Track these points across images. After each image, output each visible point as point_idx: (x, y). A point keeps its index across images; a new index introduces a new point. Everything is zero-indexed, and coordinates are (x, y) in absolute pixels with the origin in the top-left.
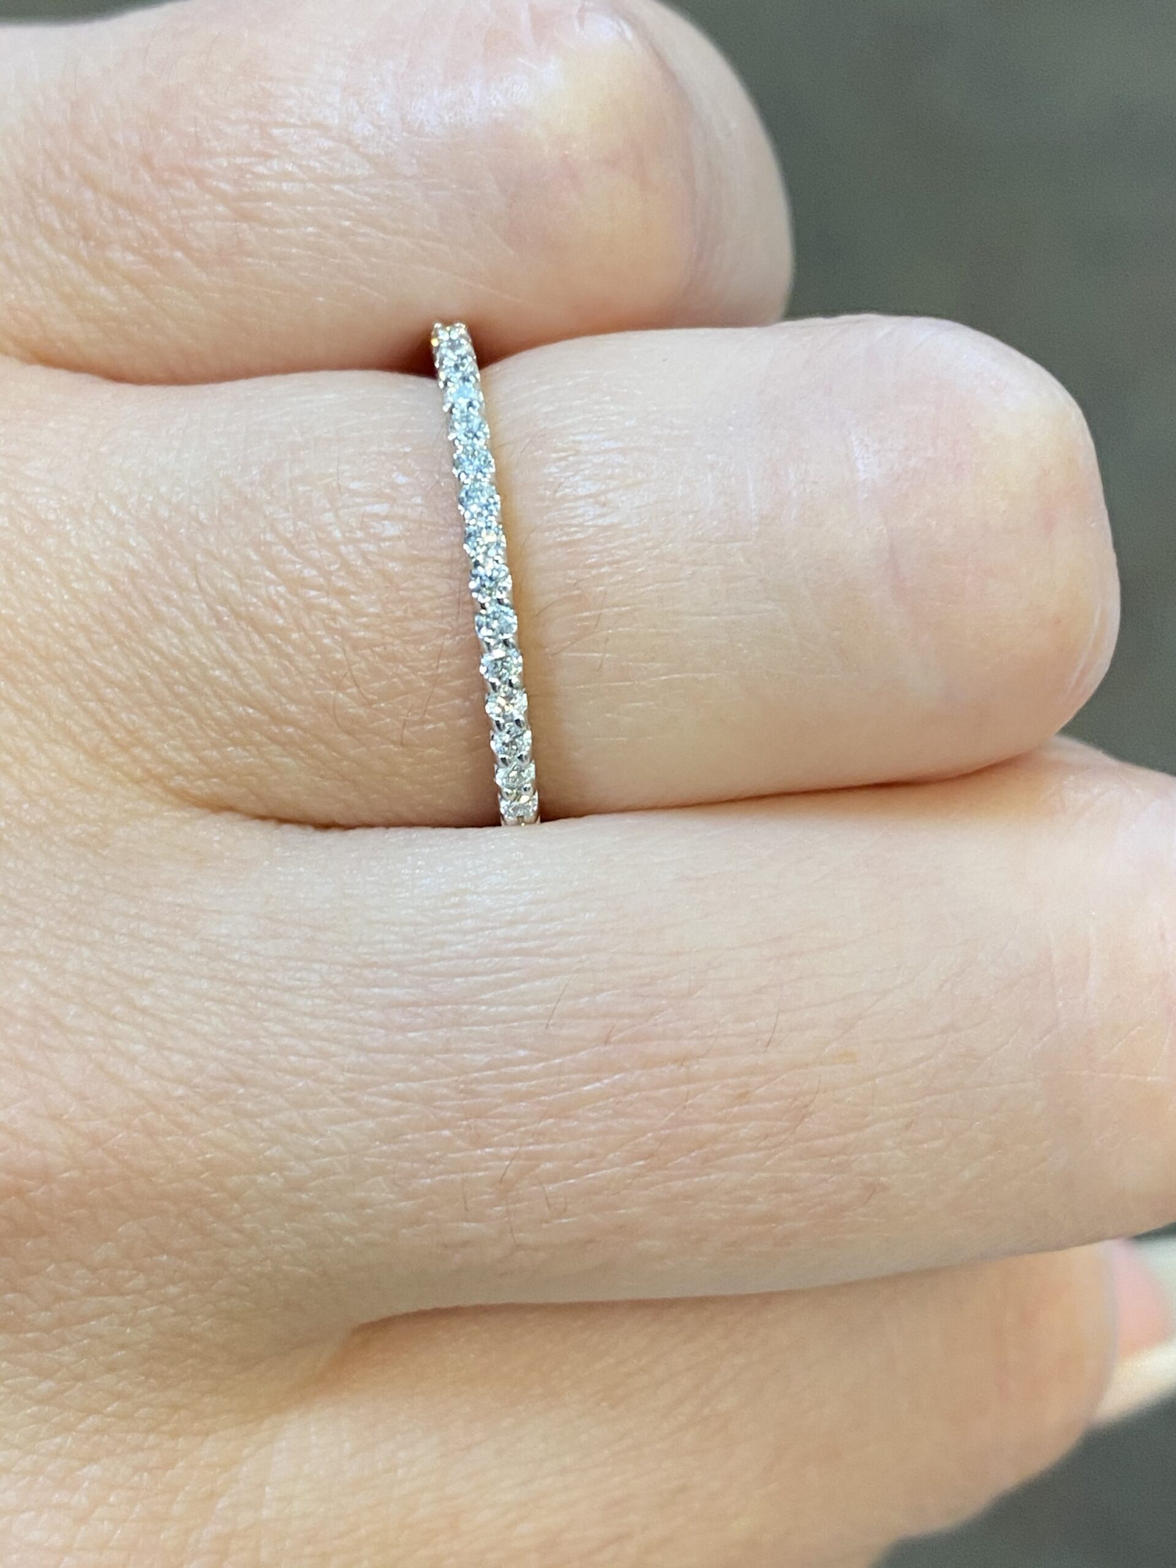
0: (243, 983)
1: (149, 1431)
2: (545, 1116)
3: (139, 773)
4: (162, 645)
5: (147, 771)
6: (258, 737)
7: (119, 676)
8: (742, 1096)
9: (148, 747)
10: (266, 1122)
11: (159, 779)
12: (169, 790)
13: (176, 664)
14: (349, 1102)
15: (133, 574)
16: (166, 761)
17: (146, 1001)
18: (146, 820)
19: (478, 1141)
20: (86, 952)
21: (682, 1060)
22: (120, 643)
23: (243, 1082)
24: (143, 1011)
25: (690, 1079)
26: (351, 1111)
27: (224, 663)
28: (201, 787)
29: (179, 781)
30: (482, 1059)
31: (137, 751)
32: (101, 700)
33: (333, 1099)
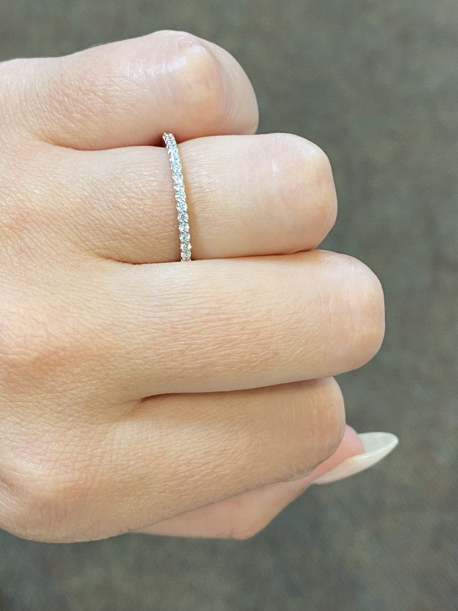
0: (115, 301)
1: (86, 422)
2: (193, 333)
3: (87, 248)
4: (95, 215)
5: (89, 248)
6: (119, 238)
7: (83, 223)
8: (242, 329)
9: (90, 241)
10: (121, 336)
11: (92, 250)
12: (96, 253)
13: (98, 220)
14: (143, 331)
15: (86, 197)
16: (94, 245)
17: (90, 305)
18: (89, 260)
19: (176, 340)
20: (75, 293)
21: (228, 319)
22: (83, 214)
23: (115, 325)
24: (90, 308)
25: (230, 324)
26: (143, 333)
27: (111, 219)
28: (103, 252)
29: (98, 250)
30: (177, 319)
31: (87, 242)
32: (78, 229)
33: (139, 330)
